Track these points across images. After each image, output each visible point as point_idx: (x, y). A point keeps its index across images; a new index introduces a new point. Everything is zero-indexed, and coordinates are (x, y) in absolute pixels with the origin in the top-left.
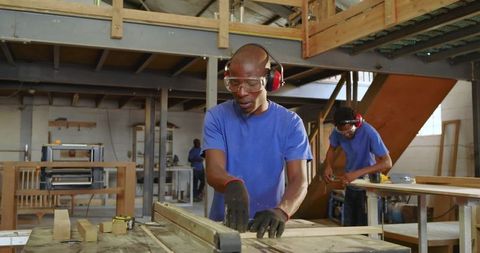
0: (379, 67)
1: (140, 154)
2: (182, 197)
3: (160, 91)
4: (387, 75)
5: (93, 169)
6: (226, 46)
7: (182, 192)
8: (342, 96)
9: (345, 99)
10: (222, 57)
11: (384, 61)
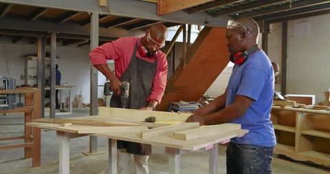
0: (206, 23)
1: (30, 77)
2: (63, 107)
3: (51, 33)
4: (211, 28)
5: (8, 95)
6: (105, 5)
7: (63, 104)
8: (180, 39)
9: (182, 41)
10: (102, 13)
11: (210, 18)
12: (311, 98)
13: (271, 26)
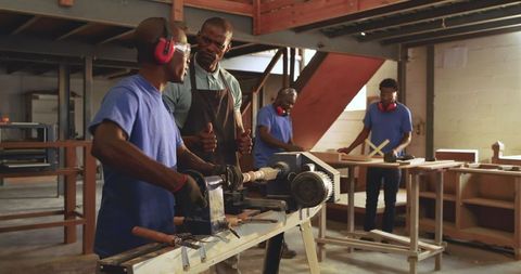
0: (321, 46)
3: (84, 59)
4: (326, 54)
5: (47, 149)
9: (281, 72)
11: (326, 40)
12: (474, 154)
13: (410, 52)
